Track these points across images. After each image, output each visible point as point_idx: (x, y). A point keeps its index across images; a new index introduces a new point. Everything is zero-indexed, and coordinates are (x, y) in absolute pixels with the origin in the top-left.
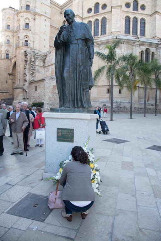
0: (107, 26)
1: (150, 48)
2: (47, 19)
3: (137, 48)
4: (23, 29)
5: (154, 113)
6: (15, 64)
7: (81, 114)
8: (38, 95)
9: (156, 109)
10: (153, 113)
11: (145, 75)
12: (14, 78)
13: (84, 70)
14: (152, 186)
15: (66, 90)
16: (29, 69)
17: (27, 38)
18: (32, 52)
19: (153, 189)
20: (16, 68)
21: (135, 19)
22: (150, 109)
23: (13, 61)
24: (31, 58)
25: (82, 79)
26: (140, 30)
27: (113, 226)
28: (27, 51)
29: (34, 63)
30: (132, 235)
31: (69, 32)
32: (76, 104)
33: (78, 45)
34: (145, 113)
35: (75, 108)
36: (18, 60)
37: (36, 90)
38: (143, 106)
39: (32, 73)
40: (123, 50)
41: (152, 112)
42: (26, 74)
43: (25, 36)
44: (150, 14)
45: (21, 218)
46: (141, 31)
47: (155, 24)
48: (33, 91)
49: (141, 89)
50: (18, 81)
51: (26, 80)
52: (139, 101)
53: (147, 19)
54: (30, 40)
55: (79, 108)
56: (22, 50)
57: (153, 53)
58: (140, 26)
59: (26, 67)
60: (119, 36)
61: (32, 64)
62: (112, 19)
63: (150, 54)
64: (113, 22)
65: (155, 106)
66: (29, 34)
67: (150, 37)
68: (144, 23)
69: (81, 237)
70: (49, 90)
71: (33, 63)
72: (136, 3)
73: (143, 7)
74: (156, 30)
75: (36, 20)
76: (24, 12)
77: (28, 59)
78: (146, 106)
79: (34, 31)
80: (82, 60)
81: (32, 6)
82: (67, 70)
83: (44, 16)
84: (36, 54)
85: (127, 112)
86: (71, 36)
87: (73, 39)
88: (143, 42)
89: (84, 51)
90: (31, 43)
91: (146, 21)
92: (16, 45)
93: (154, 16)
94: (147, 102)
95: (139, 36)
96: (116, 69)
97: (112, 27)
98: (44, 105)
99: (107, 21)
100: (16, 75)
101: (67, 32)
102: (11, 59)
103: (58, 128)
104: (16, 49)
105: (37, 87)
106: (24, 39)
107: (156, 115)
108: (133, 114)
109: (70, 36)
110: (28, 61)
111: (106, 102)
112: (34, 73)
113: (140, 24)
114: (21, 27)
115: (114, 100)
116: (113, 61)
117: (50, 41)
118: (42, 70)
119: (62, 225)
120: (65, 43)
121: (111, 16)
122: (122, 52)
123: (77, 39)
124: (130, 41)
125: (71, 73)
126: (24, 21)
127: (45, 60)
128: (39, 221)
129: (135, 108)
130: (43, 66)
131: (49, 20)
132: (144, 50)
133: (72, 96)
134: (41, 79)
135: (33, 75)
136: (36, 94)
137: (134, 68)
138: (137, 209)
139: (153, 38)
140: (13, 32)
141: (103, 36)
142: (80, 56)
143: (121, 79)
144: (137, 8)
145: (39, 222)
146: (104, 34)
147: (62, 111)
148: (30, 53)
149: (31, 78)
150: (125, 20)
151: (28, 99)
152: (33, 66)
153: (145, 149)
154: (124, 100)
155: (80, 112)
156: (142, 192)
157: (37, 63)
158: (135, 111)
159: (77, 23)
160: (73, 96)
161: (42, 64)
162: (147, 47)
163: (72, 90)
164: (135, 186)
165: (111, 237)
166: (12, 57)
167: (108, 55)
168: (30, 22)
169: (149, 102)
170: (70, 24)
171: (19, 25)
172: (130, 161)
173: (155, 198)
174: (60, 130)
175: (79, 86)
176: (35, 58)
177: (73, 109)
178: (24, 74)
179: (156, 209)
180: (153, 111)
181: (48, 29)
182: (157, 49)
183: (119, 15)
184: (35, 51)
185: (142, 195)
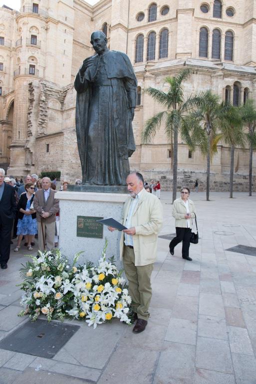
0: (169, 43)
1: (242, 81)
2: (68, 30)
3: (220, 81)
4: (27, 46)
5: (248, 191)
6: (12, 104)
7: (114, 194)
8: (51, 159)
9: (251, 185)
10: (246, 191)
11: (232, 128)
12: (10, 129)
13: (121, 126)
14: (225, 308)
15: (92, 157)
16: (37, 114)
17: (34, 61)
18: (41, 85)
19: (226, 313)
20: (14, 113)
21: (217, 32)
22: (241, 184)
23: (9, 100)
24: (40, 96)
25: (118, 141)
26: (226, 50)
27: (156, 365)
28: (33, 84)
29: (46, 104)
30: (184, 378)
31: (98, 66)
32: (107, 179)
33: (111, 88)
34: (231, 191)
35: (106, 185)
36: (18, 98)
37: (48, 151)
38: (228, 180)
39: (41, 120)
40: (195, 85)
41: (245, 189)
42: (31, 123)
43: (31, 57)
44: (243, 23)
45: (18, 353)
46: (227, 52)
47: (251, 40)
48: (42, 151)
49: (226, 150)
50: (18, 134)
51: (31, 133)
52: (222, 171)
53: (237, 32)
54: (38, 64)
55: (112, 185)
56: (25, 82)
57: (246, 89)
58: (226, 44)
59: (32, 111)
60: (190, 61)
61: (41, 105)
62: (178, 32)
63: (241, 92)
64: (179, 37)
65: (248, 180)
66: (37, 54)
67: (241, 63)
68: (232, 38)
69: (107, 380)
70: (70, 150)
71: (43, 103)
72: (219, 5)
73: (231, 12)
74: (253, 50)
75: (49, 31)
76: (29, 15)
77: (35, 98)
78: (234, 179)
79: (46, 49)
80: (117, 110)
81: (43, 7)
82: (94, 125)
83: (62, 23)
84: (48, 89)
85: (202, 188)
86: (101, 73)
87: (104, 77)
88: (230, 71)
89: (121, 97)
90: (41, 70)
91: (236, 35)
92: (14, 73)
93: (249, 27)
94: (236, 172)
95: (223, 61)
96: (183, 116)
97: (178, 45)
98: (61, 175)
99: (169, 34)
100: (14, 124)
101: (95, 67)
102: (5, 97)
103: (79, 215)
104: (14, 80)
105: (50, 146)
106: (28, 62)
107: (251, 195)
108: (210, 193)
109: (99, 73)
110: (34, 100)
111: (167, 172)
112: (46, 121)
113: (226, 40)
114: (24, 43)
115: (180, 169)
116: (177, 104)
117: (72, 67)
118: (58, 116)
119: (80, 363)
120: (92, 83)
121: (177, 27)
122: (193, 87)
123: (111, 79)
124: (207, 70)
125: (100, 130)
126: (28, 32)
127: (64, 99)
128: (45, 357)
129: (215, 182)
130: (60, 109)
131: (72, 31)
132: (232, 85)
133: (101, 165)
134: (57, 131)
135: (44, 125)
136: (47, 158)
137: (213, 116)
138: (196, 341)
139: (247, 64)
140: (9, 49)
141: (162, 60)
142: (115, 104)
143: (190, 133)
144: (221, 12)
145: (46, 359)
146: (164, 57)
147: (86, 189)
148: (38, 87)
149: (39, 130)
150: (200, 33)
151: (33, 165)
152: (44, 109)
153: (223, 251)
154: (197, 169)
155: (113, 191)
156: (209, 317)
157: (50, 105)
158: (216, 188)
159: (110, 52)
160: (103, 166)
161: (58, 106)
162: (236, 80)
163: (101, 157)
164: (198, 309)
165: (152, 380)
166: (7, 92)
167: (169, 94)
168: (38, 33)
169: (240, 172)
170: (99, 55)
171: (19, 38)
172: (196, 270)
173: (227, 325)
174: (83, 219)
175: (112, 151)
176: (46, 95)
177: (102, 186)
178: (28, 122)
179: (225, 342)
180: (247, 188)
181: (69, 47)
182: (253, 83)
183: (189, 26)
184: (48, 84)
185: (208, 321)
